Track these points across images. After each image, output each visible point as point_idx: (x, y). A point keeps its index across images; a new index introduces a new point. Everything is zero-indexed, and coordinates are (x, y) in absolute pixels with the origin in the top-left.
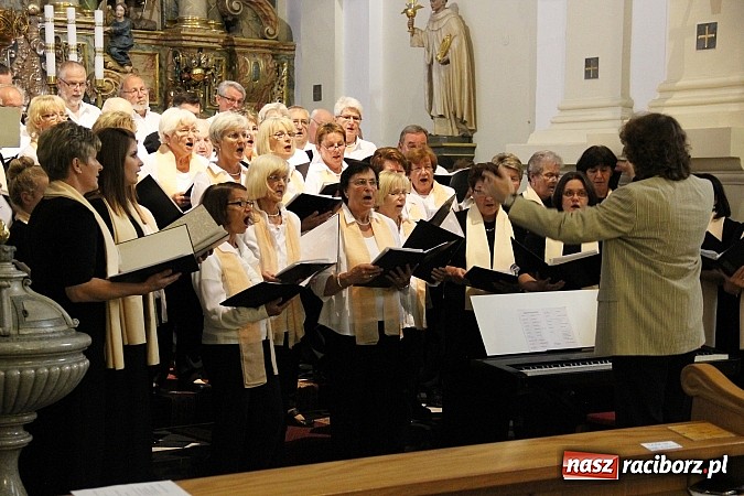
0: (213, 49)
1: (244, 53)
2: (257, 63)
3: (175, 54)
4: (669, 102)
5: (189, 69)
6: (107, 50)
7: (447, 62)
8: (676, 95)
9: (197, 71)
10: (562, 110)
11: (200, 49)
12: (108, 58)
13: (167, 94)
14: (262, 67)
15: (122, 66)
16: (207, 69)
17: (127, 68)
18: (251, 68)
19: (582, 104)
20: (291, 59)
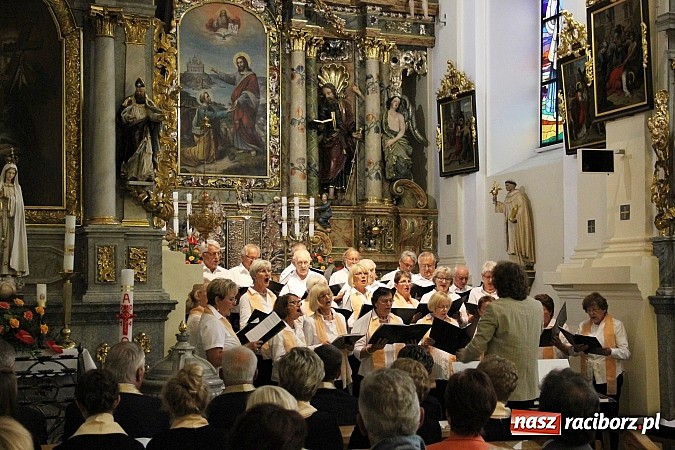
0: (385, 215)
1: (405, 217)
2: (413, 223)
3: (363, 219)
4: (607, 250)
5: (370, 228)
6: (316, 220)
7: (516, 222)
8: (611, 246)
9: (376, 229)
10: (576, 251)
11: (377, 216)
12: (317, 224)
13: (358, 242)
14: (416, 223)
15: (325, 228)
16: (381, 228)
17: (329, 230)
18: (409, 225)
19: (587, 248)
20: (436, 220)
